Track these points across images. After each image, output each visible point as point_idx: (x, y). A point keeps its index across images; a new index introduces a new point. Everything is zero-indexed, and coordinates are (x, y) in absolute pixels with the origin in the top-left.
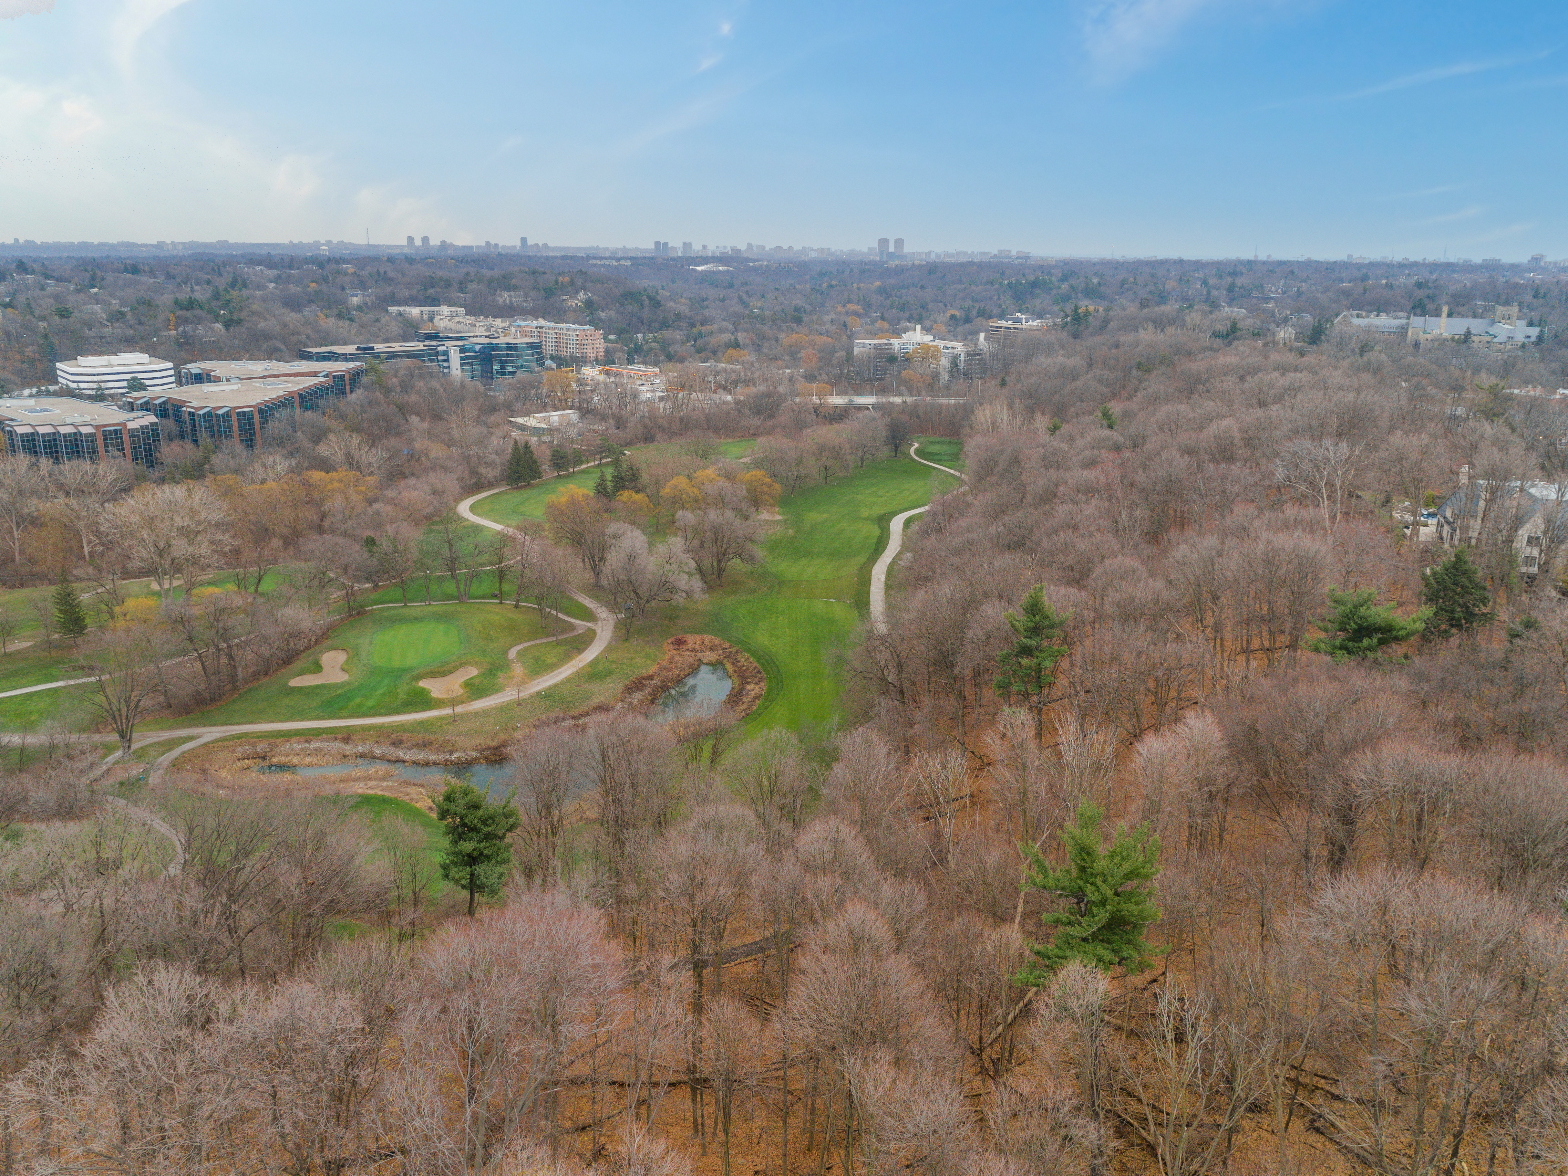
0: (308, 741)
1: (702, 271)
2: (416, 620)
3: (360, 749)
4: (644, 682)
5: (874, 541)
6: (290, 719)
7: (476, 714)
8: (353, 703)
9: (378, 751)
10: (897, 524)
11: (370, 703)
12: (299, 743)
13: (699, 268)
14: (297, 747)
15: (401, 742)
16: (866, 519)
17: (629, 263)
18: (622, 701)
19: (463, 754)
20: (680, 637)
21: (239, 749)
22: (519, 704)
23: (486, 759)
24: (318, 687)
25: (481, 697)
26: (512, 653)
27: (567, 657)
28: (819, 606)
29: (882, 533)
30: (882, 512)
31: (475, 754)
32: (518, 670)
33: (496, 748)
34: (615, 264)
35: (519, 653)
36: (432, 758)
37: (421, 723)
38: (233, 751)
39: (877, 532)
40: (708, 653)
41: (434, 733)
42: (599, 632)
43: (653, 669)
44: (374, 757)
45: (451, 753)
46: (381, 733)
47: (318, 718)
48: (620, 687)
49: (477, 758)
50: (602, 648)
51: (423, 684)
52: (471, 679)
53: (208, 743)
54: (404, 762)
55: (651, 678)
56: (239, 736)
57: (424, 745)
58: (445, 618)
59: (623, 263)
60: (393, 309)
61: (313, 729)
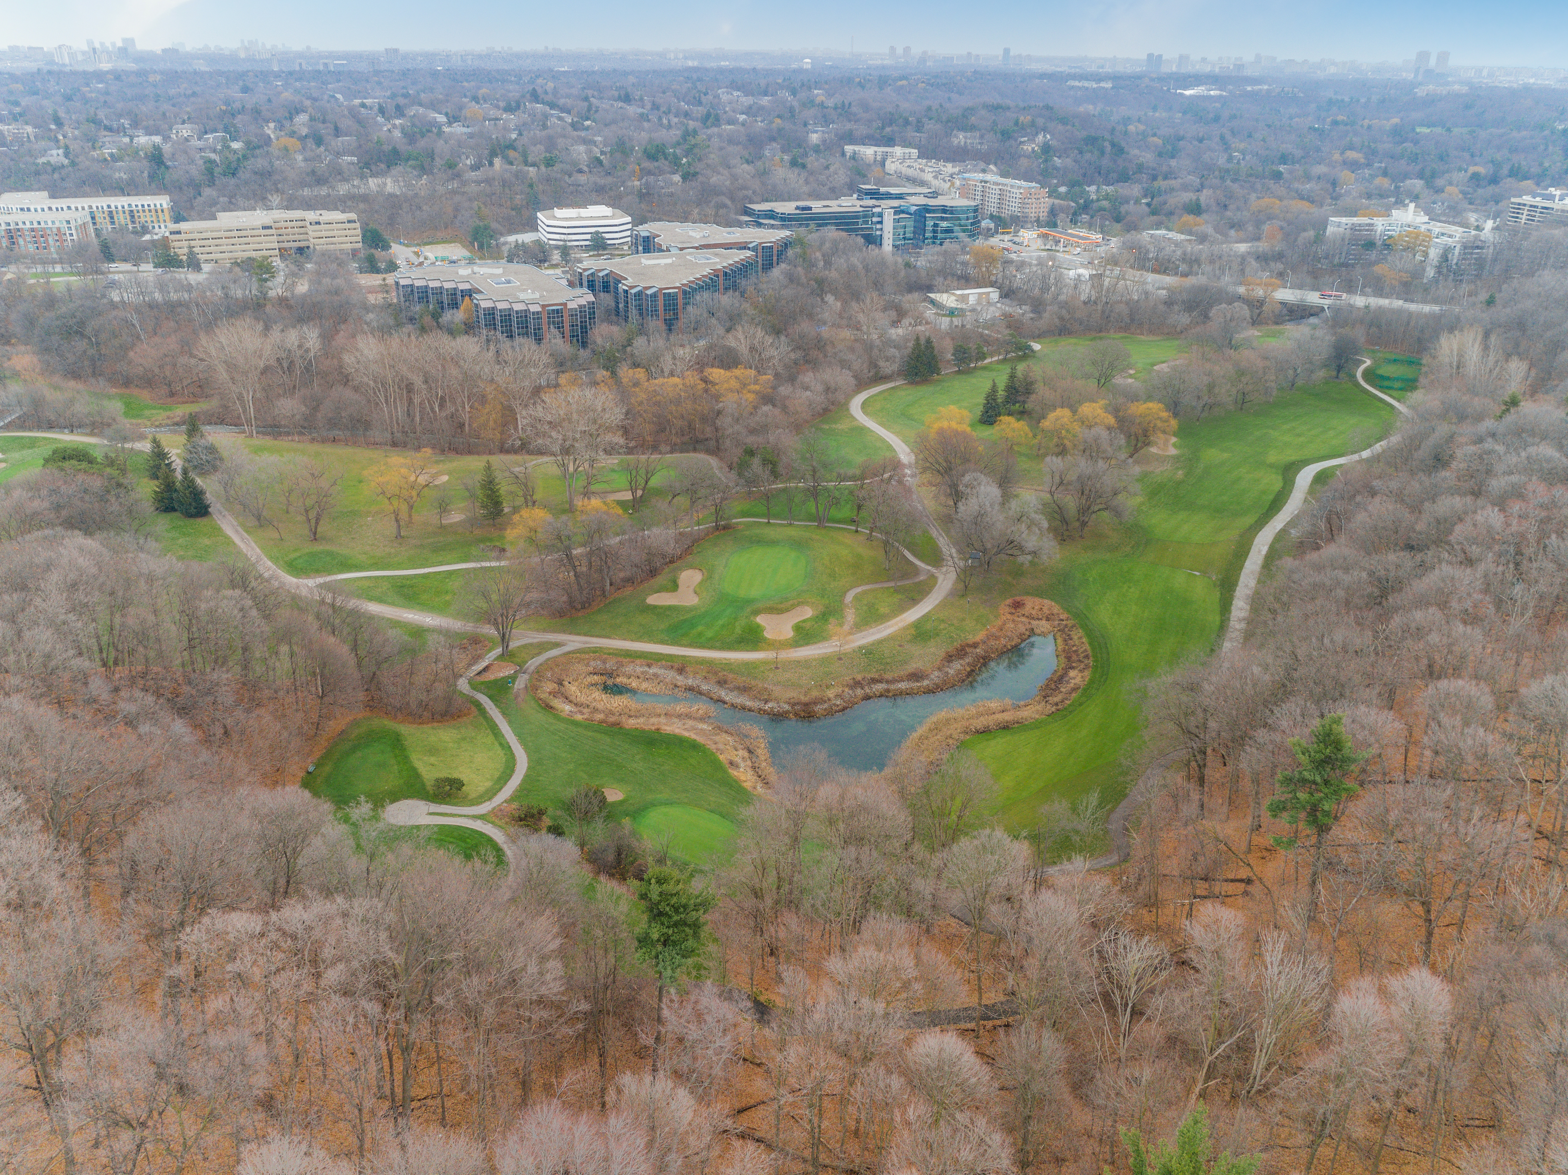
0: (649, 666)
1: (1191, 96)
2: (773, 543)
3: (690, 682)
4: (968, 650)
5: (1271, 497)
6: (639, 639)
7: (798, 663)
8: (694, 631)
9: (705, 687)
10: (1305, 477)
11: (710, 634)
12: (641, 666)
13: (1188, 93)
14: (639, 669)
15: (725, 682)
16: (1271, 466)
17: (1108, 85)
18: (939, 669)
19: (775, 705)
20: (1018, 599)
21: (592, 663)
22: (840, 659)
23: (796, 715)
24: (670, 608)
25: (807, 644)
26: (850, 597)
27: (902, 608)
28: (1179, 580)
29: (1283, 488)
30: (1293, 458)
31: (787, 707)
32: (850, 616)
33: (806, 705)
34: (1095, 86)
35: (856, 598)
36: (749, 703)
37: (747, 664)
38: (588, 665)
39: (1278, 485)
40: (1044, 622)
41: (755, 678)
42: (940, 581)
43: (980, 636)
44: (701, 693)
45: (766, 702)
46: (712, 669)
47: (662, 642)
48: (942, 653)
49: (787, 712)
50: (937, 602)
51: (760, 620)
52: (804, 621)
53: (569, 652)
54: (725, 703)
55: (975, 645)
56: (595, 650)
57: (744, 690)
58: (799, 545)
59: (1103, 84)
60: (849, 149)
61: (656, 654)
